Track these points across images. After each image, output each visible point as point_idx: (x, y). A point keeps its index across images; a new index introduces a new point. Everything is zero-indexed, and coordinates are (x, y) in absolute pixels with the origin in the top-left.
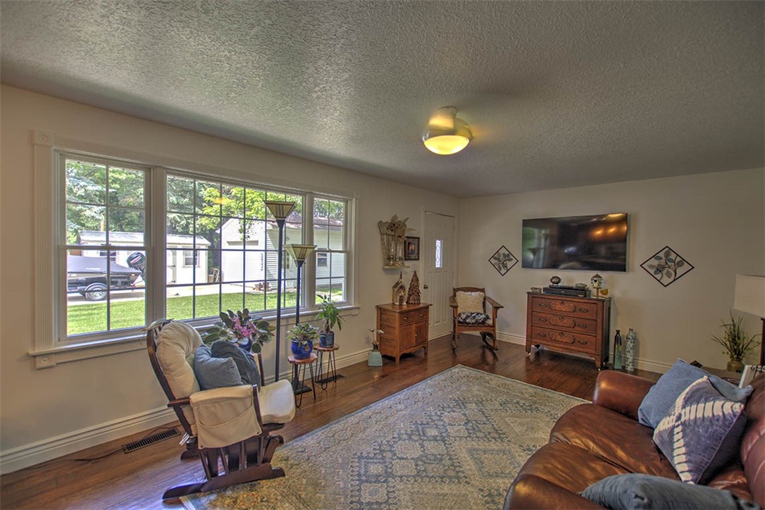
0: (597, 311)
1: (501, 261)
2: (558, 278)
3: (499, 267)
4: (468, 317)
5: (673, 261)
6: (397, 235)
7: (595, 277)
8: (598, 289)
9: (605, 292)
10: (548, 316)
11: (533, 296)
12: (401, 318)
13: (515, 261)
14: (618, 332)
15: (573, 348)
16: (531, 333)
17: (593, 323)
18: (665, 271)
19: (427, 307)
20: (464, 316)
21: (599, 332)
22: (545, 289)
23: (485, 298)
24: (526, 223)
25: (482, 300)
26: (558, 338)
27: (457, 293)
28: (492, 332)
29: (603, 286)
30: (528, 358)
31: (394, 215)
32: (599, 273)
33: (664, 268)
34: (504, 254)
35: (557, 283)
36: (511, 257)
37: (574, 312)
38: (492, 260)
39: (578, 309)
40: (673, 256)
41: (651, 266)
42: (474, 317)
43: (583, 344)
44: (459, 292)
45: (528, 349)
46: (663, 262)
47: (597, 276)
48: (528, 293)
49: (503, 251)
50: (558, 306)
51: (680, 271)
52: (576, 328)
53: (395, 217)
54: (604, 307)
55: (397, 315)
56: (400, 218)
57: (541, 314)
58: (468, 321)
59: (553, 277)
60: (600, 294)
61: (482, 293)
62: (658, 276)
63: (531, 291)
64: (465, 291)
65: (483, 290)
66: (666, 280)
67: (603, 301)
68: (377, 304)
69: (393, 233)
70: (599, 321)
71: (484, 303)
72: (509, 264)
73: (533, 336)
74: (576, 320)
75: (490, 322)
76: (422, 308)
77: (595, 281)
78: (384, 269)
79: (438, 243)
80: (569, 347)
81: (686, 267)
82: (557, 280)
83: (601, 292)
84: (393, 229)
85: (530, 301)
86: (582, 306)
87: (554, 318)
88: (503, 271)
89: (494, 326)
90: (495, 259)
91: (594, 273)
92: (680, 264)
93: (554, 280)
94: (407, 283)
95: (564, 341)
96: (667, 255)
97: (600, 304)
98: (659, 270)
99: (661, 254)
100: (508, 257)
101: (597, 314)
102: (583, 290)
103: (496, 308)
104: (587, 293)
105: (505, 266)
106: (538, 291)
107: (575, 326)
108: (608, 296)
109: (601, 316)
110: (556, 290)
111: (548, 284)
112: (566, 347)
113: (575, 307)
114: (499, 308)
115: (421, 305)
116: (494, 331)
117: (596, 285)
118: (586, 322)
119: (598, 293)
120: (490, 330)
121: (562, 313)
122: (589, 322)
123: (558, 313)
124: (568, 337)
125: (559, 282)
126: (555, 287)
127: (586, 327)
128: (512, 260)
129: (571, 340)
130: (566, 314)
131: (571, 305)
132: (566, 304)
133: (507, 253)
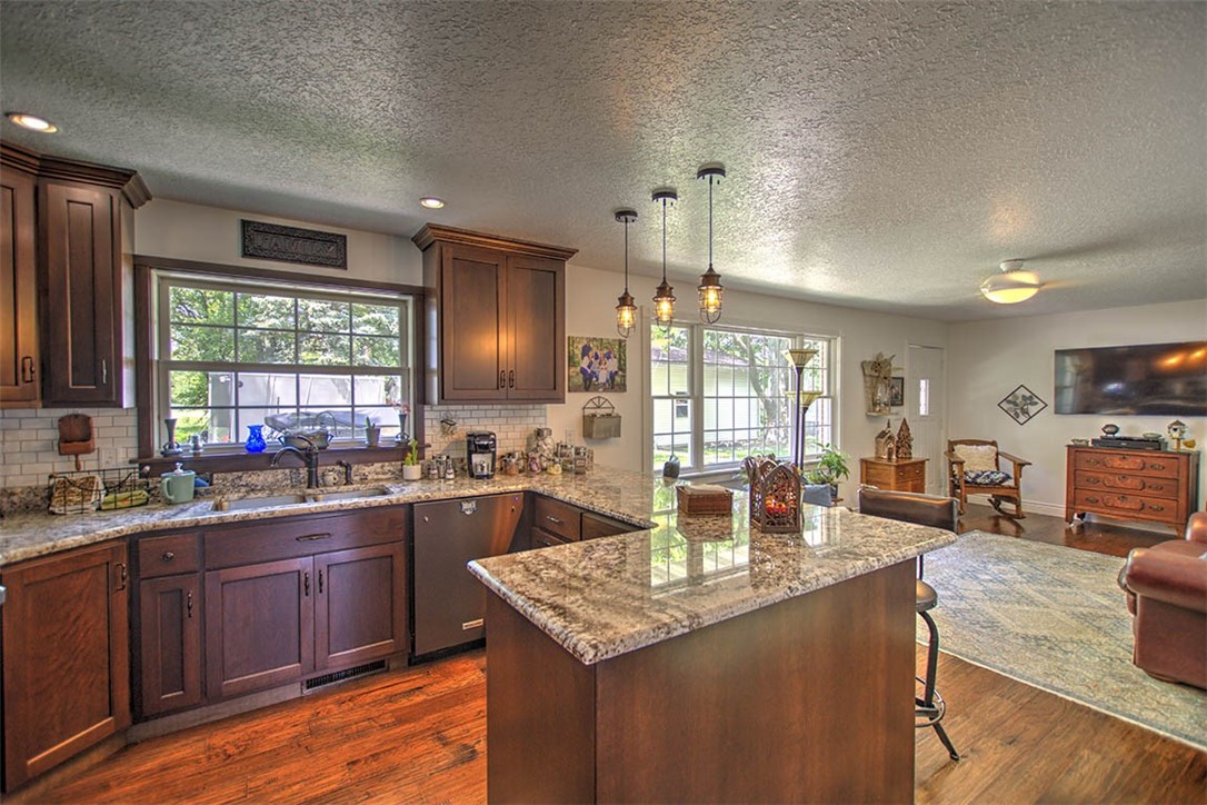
0: (1179, 467)
1: (1019, 405)
2: (1114, 426)
3: (1016, 414)
4: (978, 476)
6: (882, 376)
7: (1174, 424)
8: (1179, 440)
9: (1191, 444)
10: (1102, 476)
11: (1075, 451)
12: (897, 473)
13: (1042, 405)
15: (1141, 516)
16: (1075, 498)
17: (1174, 483)
19: (923, 462)
20: (973, 475)
21: (1183, 494)
22: (1093, 441)
23: (997, 454)
24: (1059, 353)
25: (994, 455)
26: (1118, 503)
27: (955, 447)
28: (1015, 496)
29: (1188, 436)
30: (1069, 531)
31: (878, 353)
32: (1182, 420)
34: (1023, 396)
35: (1114, 433)
36: (1036, 400)
37: (1142, 469)
38: (1004, 405)
39: (1148, 466)
42: (988, 476)
43: (1157, 510)
44: (959, 446)
45: (1069, 519)
47: (1178, 423)
48: (1069, 446)
49: (1022, 392)
50: (1117, 462)
52: (1146, 490)
53: (880, 355)
54: (1190, 461)
55: (893, 469)
56: (886, 356)
57: (1089, 474)
58: (979, 480)
59: (1107, 426)
60: (1183, 447)
61: (993, 447)
63: (1072, 443)
64: (966, 444)
65: (994, 444)
67: (1188, 455)
68: (862, 457)
69: (877, 374)
70: (1183, 480)
71: (997, 460)
72: (1032, 410)
73: (1078, 502)
74: (1145, 479)
75: (1011, 483)
76: (915, 463)
77: (1175, 430)
78: (868, 416)
79: (923, 383)
80: (1136, 515)
82: (1113, 430)
83: (1186, 444)
84: (877, 371)
85: (1072, 457)
86: (1154, 461)
87: (1111, 478)
88: (1022, 419)
89: (1017, 487)
90: (1009, 402)
91: (1173, 419)
93: (1108, 430)
94: (895, 431)
95: (1127, 507)
97: (1184, 459)
100: (1031, 399)
101: (1178, 472)
102: (1155, 443)
103: (1020, 465)
104: (1162, 445)
105: (1025, 412)
106: (1083, 443)
107: (1144, 488)
108: (1195, 449)
109: (1185, 474)
110: (1111, 442)
111: (1099, 434)
112: (1131, 514)
113: (1144, 464)
114: (1024, 465)
115: (913, 460)
116: (1018, 494)
117: (1176, 435)
118: (1161, 482)
119: (1179, 445)
120: (1012, 493)
121: (1123, 472)
122: (1166, 482)
123: (1116, 471)
124: (1132, 503)
125: (1116, 432)
126: (1110, 439)
127: (1161, 489)
128: (1036, 403)
129: (1138, 506)
130: (1130, 472)
131: (1139, 461)
132: (1130, 459)
133: (1028, 394)
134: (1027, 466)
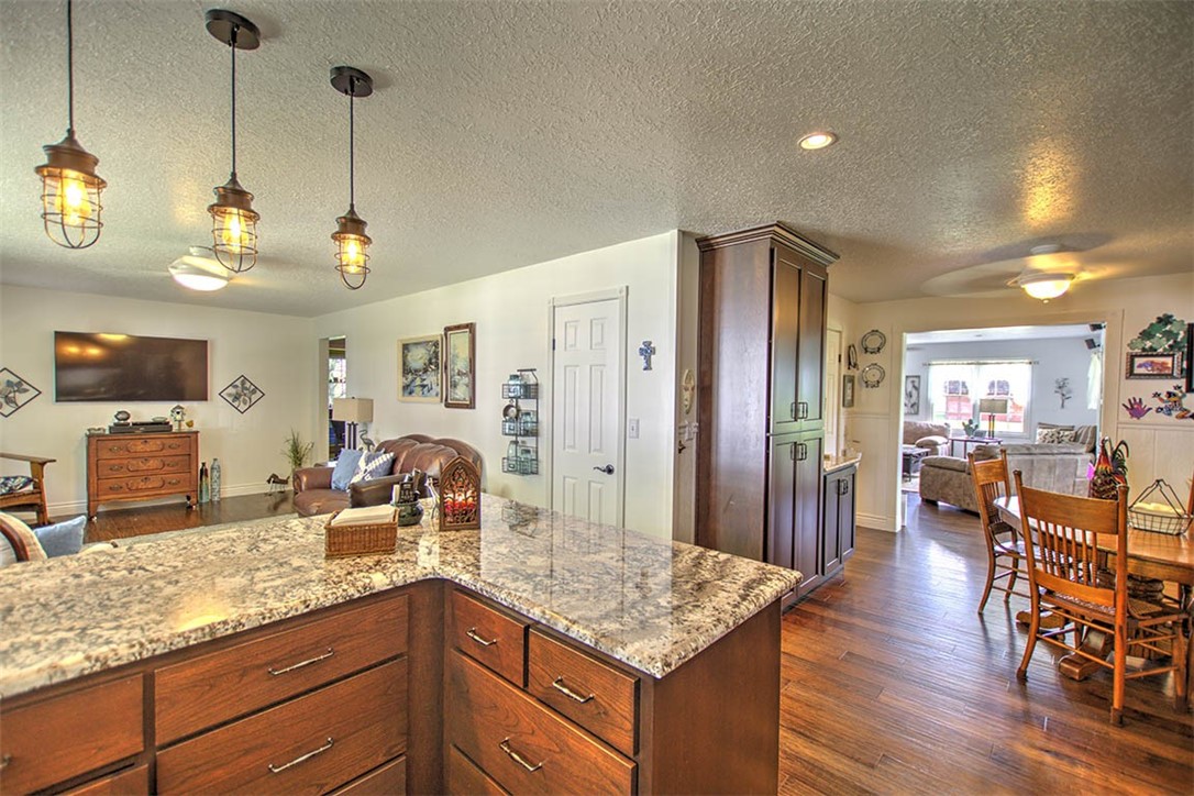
0: (189, 445)
2: (126, 412)
5: (247, 389)
7: (176, 408)
8: (180, 421)
9: (190, 424)
10: (126, 462)
11: (94, 439)
13: (33, 393)
14: (204, 464)
15: (163, 492)
16: (97, 490)
17: (187, 458)
18: (241, 399)
21: (194, 466)
22: (109, 428)
26: (142, 485)
28: (38, 501)
29: (187, 418)
32: (182, 404)
33: (240, 396)
34: (8, 382)
35: (125, 420)
36: (25, 386)
37: (161, 450)
39: (166, 446)
40: (248, 385)
41: (230, 395)
43: (174, 485)
45: (92, 513)
46: (240, 389)
47: (179, 407)
48: (86, 436)
49: (6, 377)
50: (140, 447)
51: (254, 398)
52: (166, 468)
54: (191, 438)
57: (113, 462)
59: (120, 413)
60: (184, 427)
62: (236, 404)
63: (89, 433)
66: (242, 407)
67: (190, 433)
70: (193, 454)
72: (21, 398)
73: (102, 491)
74: (164, 459)
75: (31, 488)
77: (177, 413)
80: (158, 492)
81: (259, 394)
82: (125, 416)
83: (186, 424)
86: (169, 442)
87: (134, 462)
88: (7, 409)
89: (39, 491)
91: (175, 404)
92: (254, 392)
93: (120, 416)
95: (150, 486)
96: (243, 383)
97: (185, 437)
98: (236, 398)
99: (238, 383)
100: (18, 386)
101: (190, 447)
102: (160, 426)
103: (40, 465)
104: (169, 427)
105: (11, 401)
106: (101, 432)
107: (164, 465)
108: (193, 429)
109: (195, 449)
110: (127, 428)
111: (112, 421)
112: (154, 492)
113: (164, 445)
114: (45, 463)
116: (42, 499)
117: (178, 417)
118: (177, 459)
119: (180, 426)
120: (34, 499)
121: (146, 455)
122: (180, 458)
123: (138, 455)
124: (155, 482)
125: (128, 418)
126: (123, 425)
127: (177, 464)
128: (27, 390)
129: (159, 484)
130: (151, 454)
131: (158, 442)
132: (151, 442)
133: (15, 380)
134: (48, 464)
